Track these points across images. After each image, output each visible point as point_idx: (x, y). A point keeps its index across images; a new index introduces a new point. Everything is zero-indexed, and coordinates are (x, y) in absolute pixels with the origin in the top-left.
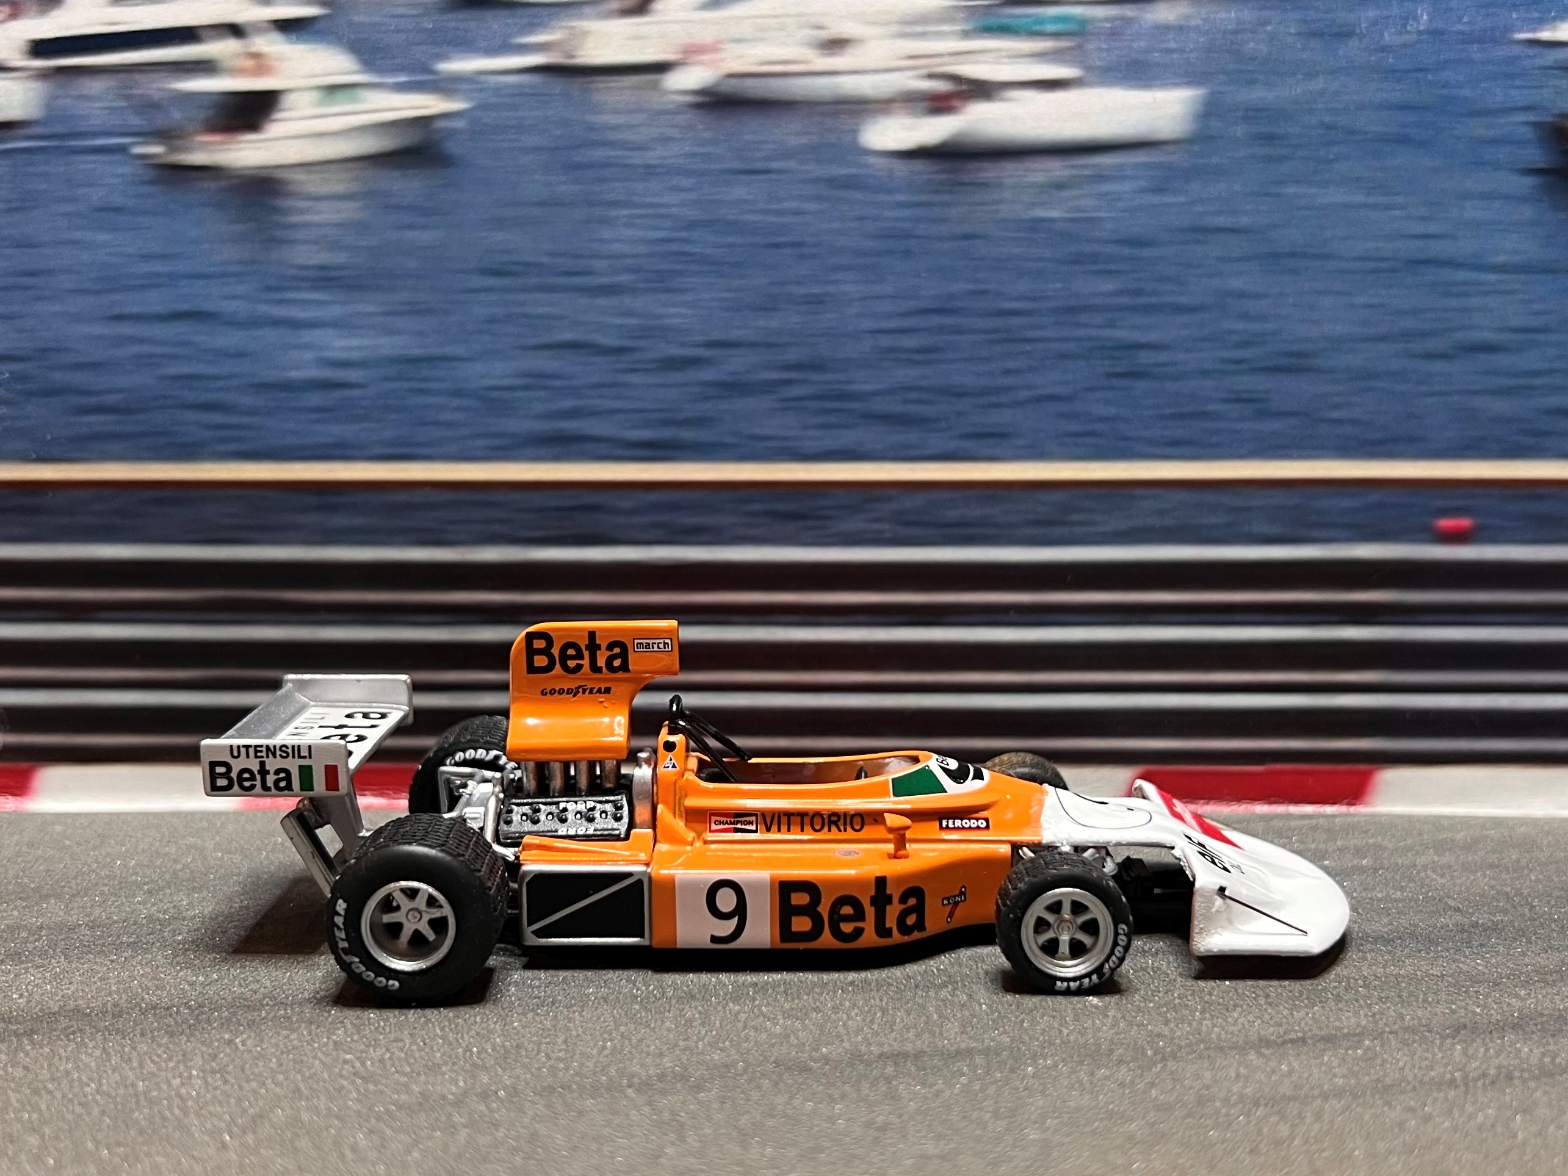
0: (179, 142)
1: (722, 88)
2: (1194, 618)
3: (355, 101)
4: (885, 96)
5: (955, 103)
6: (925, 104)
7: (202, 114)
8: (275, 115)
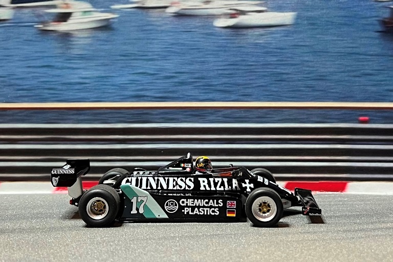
0: (46, 24)
1: (180, 12)
3: (91, 15)
4: (220, 14)
5: (236, 15)
6: (229, 16)
7: (52, 18)
8: (71, 18)
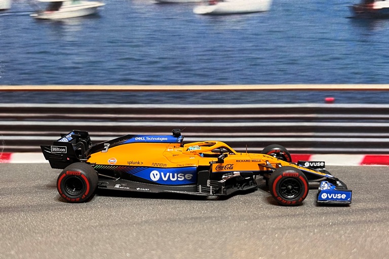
0: (41, 13)
2: (270, 121)
3: (79, 3)
4: (199, 1)
5: (215, 2)
6: (209, 3)
7: (45, 7)
8: (62, 7)
